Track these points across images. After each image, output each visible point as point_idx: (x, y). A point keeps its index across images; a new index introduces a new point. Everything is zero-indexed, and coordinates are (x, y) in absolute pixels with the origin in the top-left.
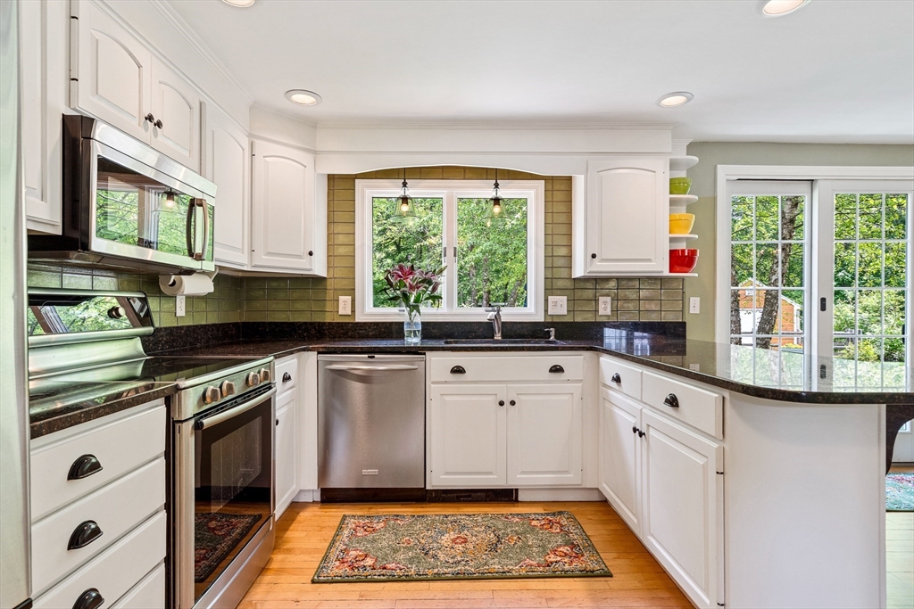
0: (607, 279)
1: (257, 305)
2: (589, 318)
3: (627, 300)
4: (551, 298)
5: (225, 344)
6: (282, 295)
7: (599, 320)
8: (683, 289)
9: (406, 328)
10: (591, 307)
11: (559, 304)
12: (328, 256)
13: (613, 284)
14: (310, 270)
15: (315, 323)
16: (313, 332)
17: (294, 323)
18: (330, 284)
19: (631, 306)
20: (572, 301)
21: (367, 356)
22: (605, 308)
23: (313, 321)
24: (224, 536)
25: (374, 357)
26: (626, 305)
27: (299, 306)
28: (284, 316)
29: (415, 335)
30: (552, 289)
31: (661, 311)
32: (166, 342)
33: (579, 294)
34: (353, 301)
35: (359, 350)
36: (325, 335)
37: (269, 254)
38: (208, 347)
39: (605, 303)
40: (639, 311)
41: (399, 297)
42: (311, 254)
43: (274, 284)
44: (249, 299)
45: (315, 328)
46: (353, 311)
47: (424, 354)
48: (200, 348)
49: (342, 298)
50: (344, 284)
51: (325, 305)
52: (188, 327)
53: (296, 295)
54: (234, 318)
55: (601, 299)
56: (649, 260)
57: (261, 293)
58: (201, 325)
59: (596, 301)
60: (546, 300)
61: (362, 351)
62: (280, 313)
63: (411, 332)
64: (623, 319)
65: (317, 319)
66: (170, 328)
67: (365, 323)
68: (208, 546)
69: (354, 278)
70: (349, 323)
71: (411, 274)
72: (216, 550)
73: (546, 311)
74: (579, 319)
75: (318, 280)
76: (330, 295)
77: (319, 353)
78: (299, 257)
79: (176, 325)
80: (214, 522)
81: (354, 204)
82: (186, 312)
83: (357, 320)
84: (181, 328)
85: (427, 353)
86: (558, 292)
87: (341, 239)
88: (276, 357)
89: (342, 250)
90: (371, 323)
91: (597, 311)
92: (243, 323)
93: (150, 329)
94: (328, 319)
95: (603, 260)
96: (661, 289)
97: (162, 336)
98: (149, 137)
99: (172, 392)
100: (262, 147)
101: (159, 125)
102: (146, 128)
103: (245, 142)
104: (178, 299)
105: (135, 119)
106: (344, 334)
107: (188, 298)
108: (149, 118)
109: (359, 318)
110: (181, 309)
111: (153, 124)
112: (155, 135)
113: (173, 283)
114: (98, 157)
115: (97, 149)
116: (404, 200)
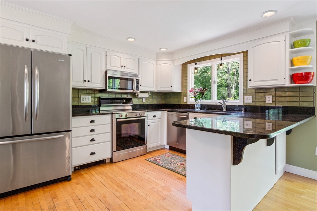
0: (270, 88)
1: (169, 99)
2: (262, 104)
3: (281, 97)
4: (245, 97)
7: (266, 105)
8: (314, 91)
9: (196, 106)
10: (263, 99)
11: (248, 99)
12: (182, 86)
13: (273, 90)
14: (172, 90)
18: (182, 94)
19: (283, 99)
20: (254, 97)
22: (269, 100)
25: (177, 113)
26: (280, 99)
27: (176, 100)
29: (198, 108)
30: (246, 93)
31: (300, 101)
32: (139, 107)
33: (257, 95)
34: (187, 98)
35: (174, 111)
36: (181, 108)
37: (161, 87)
39: (269, 98)
40: (287, 101)
42: (171, 86)
43: (171, 94)
46: (187, 101)
47: (188, 113)
49: (185, 98)
50: (185, 93)
52: (146, 104)
53: (175, 97)
55: (267, 97)
56: (277, 80)
59: (265, 97)
60: (244, 97)
64: (277, 105)
66: (140, 104)
69: (187, 92)
70: (186, 104)
73: (243, 101)
74: (257, 104)
76: (182, 97)
77: (168, 111)
78: (169, 87)
82: (146, 101)
83: (188, 104)
84: (144, 104)
86: (249, 94)
88: (148, 111)
89: (185, 84)
90: (191, 104)
91: (265, 101)
92: (166, 104)
93: (132, 104)
94: (182, 103)
95: (255, 81)
96: (300, 91)
98: (123, 70)
99: (112, 114)
100: (159, 62)
101: (125, 67)
102: (122, 68)
103: (154, 63)
104: (143, 98)
105: (119, 67)
106: (185, 107)
107: (146, 98)
108: (122, 66)
109: (188, 103)
110: (144, 100)
111: (123, 67)
112: (125, 69)
113: (137, 95)
114: (109, 76)
115: (108, 75)
116: (196, 68)
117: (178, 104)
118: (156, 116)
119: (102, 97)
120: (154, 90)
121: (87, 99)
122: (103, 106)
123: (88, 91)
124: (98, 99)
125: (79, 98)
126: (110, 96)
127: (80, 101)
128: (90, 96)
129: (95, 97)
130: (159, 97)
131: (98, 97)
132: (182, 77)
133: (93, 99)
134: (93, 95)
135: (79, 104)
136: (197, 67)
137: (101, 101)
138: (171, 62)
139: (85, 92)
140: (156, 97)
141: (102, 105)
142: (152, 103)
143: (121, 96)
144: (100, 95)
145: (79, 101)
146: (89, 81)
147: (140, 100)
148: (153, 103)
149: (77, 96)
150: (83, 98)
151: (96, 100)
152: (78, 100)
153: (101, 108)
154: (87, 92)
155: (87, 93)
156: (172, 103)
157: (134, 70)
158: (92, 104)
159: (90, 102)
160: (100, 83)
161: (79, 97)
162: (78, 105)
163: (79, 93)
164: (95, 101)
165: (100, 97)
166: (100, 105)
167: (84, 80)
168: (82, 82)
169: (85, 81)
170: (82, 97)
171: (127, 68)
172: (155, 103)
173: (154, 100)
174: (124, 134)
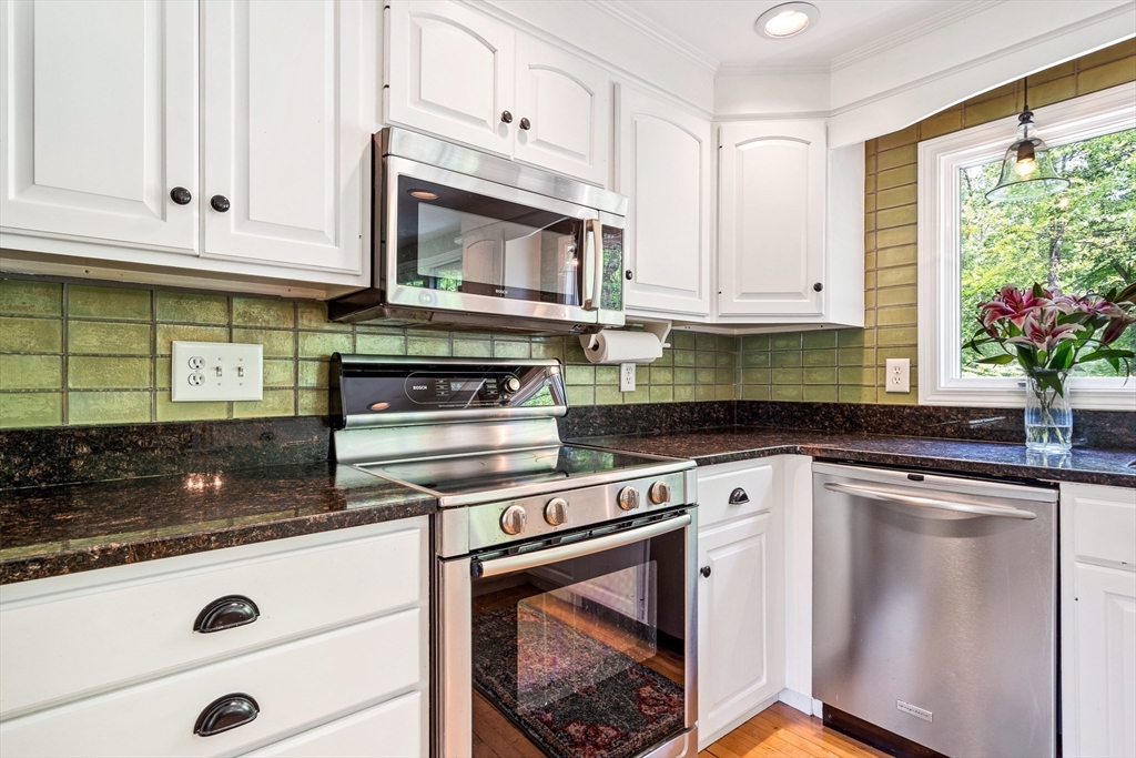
1: (757, 375)
5: (705, 432)
6: (792, 359)
9: (1028, 422)
12: (867, 290)
14: (820, 315)
15: (844, 405)
16: (840, 420)
17: (809, 403)
18: (869, 339)
21: (907, 474)
23: (840, 401)
24: (655, 719)
25: (921, 479)
27: (819, 377)
28: (795, 392)
29: (1054, 439)
32: (601, 426)
34: (914, 367)
35: (890, 461)
36: (861, 426)
37: (745, 295)
38: (671, 434)
41: (1012, 357)
42: (818, 288)
43: (781, 343)
44: (748, 367)
45: (842, 413)
46: (914, 385)
47: (1056, 487)
48: (660, 435)
49: (891, 362)
50: (898, 336)
51: (860, 376)
52: (639, 405)
53: (813, 358)
54: (722, 394)
57: (763, 357)
58: (662, 405)
61: (897, 464)
62: (787, 388)
63: (1041, 431)
65: (847, 398)
66: (606, 406)
67: (937, 409)
68: (623, 727)
69: (916, 325)
70: (904, 407)
71: (1035, 303)
72: (628, 739)
75: (850, 334)
76: (869, 357)
77: (817, 459)
78: (798, 295)
79: (621, 403)
80: (648, 689)
81: (916, 188)
82: (637, 385)
83: (921, 402)
84: (627, 407)
85: (1063, 485)
87: (889, 257)
88: (701, 463)
89: (891, 277)
90: (951, 408)
92: (739, 401)
93: (562, 409)
94: (867, 398)
97: (595, 417)
98: (508, 143)
99: (433, 511)
100: (733, 132)
101: (525, 125)
102: (504, 134)
103: (704, 130)
104: (624, 367)
105: (482, 122)
106: (895, 427)
107: (640, 366)
108: (506, 118)
109: (926, 399)
110: (629, 381)
111: (513, 127)
112: (523, 140)
113: (596, 347)
114: (401, 178)
115: (397, 167)
116: (1026, 149)
117: (836, 406)
118: (744, 498)
119: (354, 355)
120: (701, 310)
121: (229, 372)
122: (358, 426)
123: (238, 305)
124: (320, 371)
125: (161, 362)
126: (410, 352)
127: (161, 383)
128: (258, 351)
129: (296, 359)
130: (706, 359)
131: (322, 359)
132: (867, 233)
133: (282, 374)
134: (284, 343)
135: (153, 411)
136: (1033, 133)
137: (348, 385)
138: (812, 129)
139: (216, 312)
140: (691, 360)
141: (350, 418)
142: (671, 400)
143: (492, 351)
144: (336, 341)
145: (153, 390)
146: (219, 204)
147: (606, 376)
148: (678, 400)
149: (143, 347)
150: (197, 364)
151: (311, 376)
152: (147, 379)
153: (348, 444)
154: (229, 311)
155: (230, 327)
156: (789, 394)
157: (582, 157)
158: (278, 408)
159: (259, 395)
160: (330, 233)
161: (153, 356)
162: (146, 420)
163: (154, 325)
164: (296, 389)
165: (338, 356)
166: (335, 421)
167: (171, 186)
168: (153, 207)
169: (179, 196)
170: (183, 350)
171: (539, 142)
172: (685, 395)
173: (683, 377)
174: (538, 690)
